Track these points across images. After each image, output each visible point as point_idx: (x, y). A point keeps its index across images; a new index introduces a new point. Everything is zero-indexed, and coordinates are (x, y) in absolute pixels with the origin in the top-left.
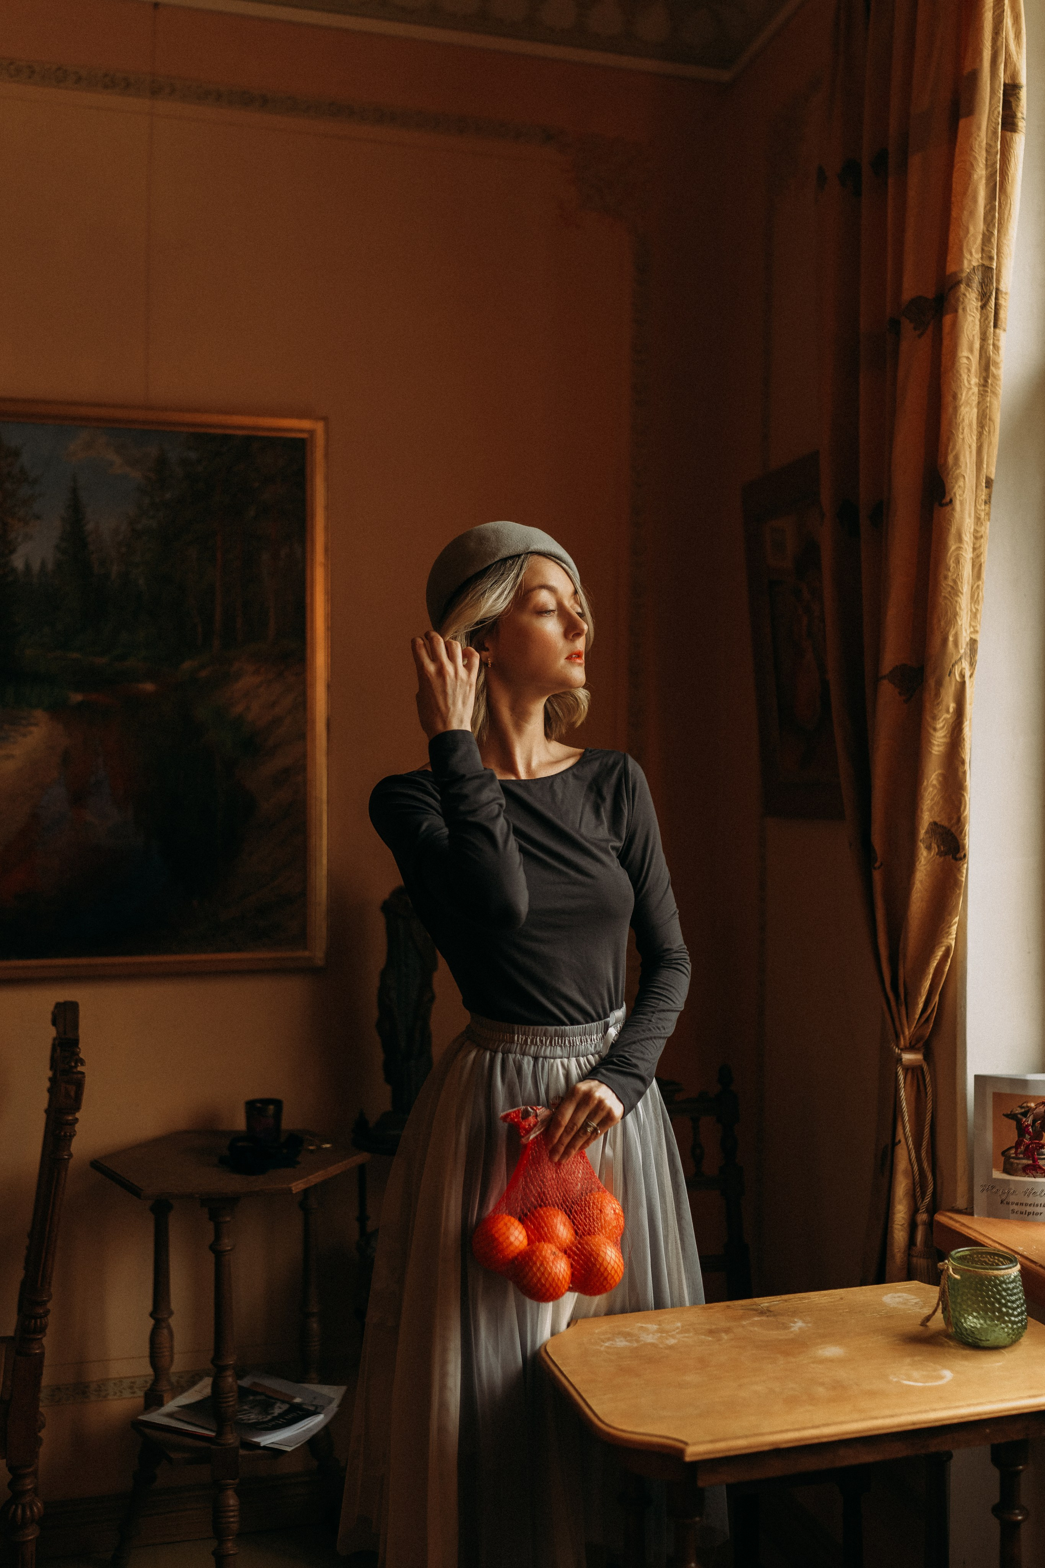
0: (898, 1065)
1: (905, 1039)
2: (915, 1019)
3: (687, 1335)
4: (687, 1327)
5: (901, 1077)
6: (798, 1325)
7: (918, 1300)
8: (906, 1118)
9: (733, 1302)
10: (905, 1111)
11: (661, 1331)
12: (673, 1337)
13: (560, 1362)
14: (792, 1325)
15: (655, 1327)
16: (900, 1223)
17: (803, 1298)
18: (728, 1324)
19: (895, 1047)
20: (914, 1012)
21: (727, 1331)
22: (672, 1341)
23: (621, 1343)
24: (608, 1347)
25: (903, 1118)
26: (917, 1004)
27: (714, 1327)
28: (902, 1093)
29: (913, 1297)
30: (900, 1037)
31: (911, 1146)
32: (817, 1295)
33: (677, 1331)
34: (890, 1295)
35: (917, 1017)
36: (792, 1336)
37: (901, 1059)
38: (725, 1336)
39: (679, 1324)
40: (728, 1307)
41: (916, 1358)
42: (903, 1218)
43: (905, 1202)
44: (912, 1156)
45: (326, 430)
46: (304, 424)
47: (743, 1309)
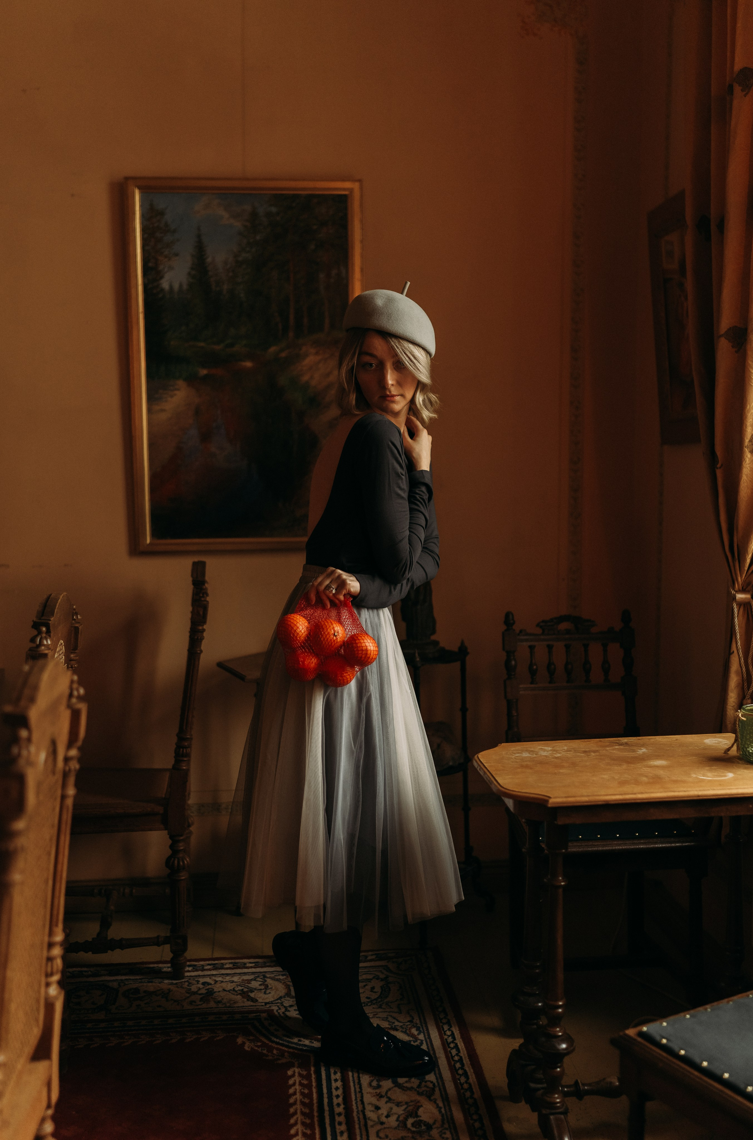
0: (734, 602)
1: (738, 585)
2: (744, 570)
3: (569, 753)
4: (570, 749)
6: (641, 751)
10: (737, 632)
11: (553, 750)
12: (559, 753)
14: (638, 750)
15: (549, 748)
16: (731, 705)
17: (651, 739)
18: (597, 748)
19: (732, 590)
20: (744, 566)
21: (594, 752)
22: (557, 755)
23: (525, 755)
24: (516, 757)
25: (736, 637)
26: (745, 560)
27: (587, 749)
28: (736, 620)
29: (726, 740)
30: (735, 583)
31: (741, 655)
33: (563, 750)
34: (709, 738)
35: (746, 569)
36: (637, 755)
37: (736, 598)
38: (593, 754)
40: (601, 741)
42: (734, 702)
43: (735, 692)
44: (742, 662)
45: (361, 188)
46: (348, 185)
47: (610, 742)
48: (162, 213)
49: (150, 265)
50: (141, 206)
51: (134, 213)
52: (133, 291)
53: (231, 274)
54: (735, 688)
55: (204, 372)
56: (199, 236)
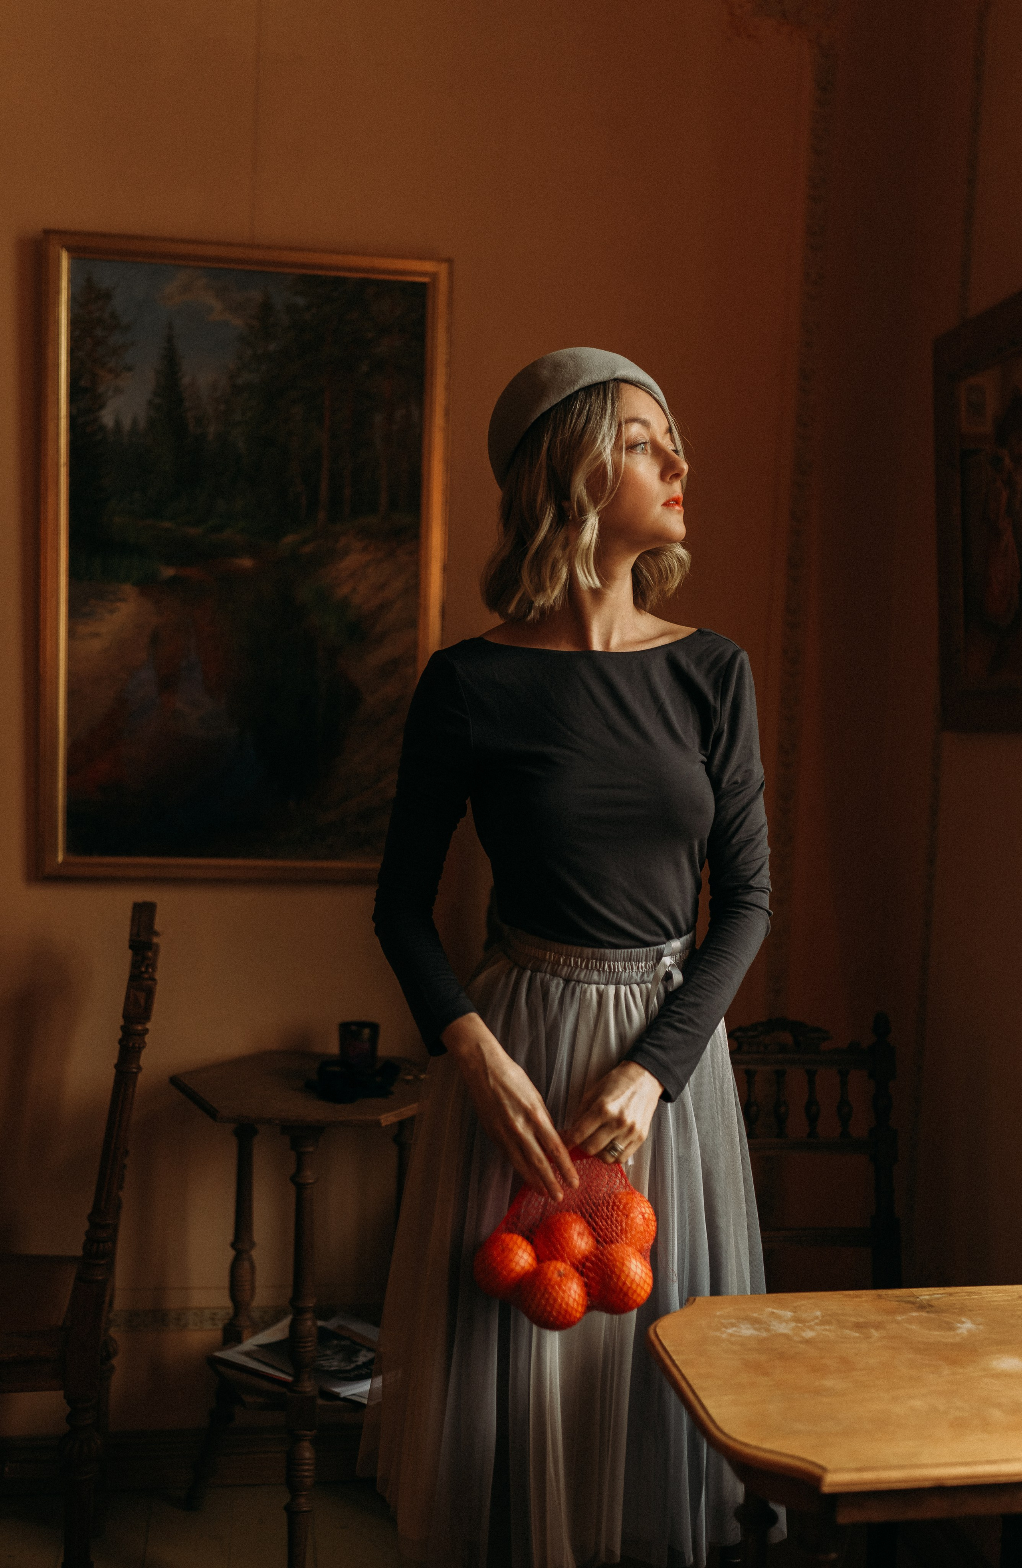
3: (827, 1327)
4: (829, 1317)
6: (966, 1327)
9: (886, 1290)
11: (797, 1320)
12: (811, 1328)
13: (672, 1348)
14: (959, 1325)
15: (789, 1314)
17: (971, 1291)
18: (879, 1318)
21: (878, 1326)
22: (809, 1334)
23: (747, 1331)
24: (731, 1335)
27: (861, 1320)
32: (990, 1290)
33: (816, 1321)
36: (958, 1340)
38: (875, 1333)
39: (818, 1313)
40: (879, 1296)
45: (451, 274)
46: (428, 266)
47: (898, 1301)
48: (107, 296)
49: (83, 383)
50: (71, 281)
51: (58, 293)
52: (51, 426)
53: (222, 407)
55: (169, 572)
56: (170, 339)
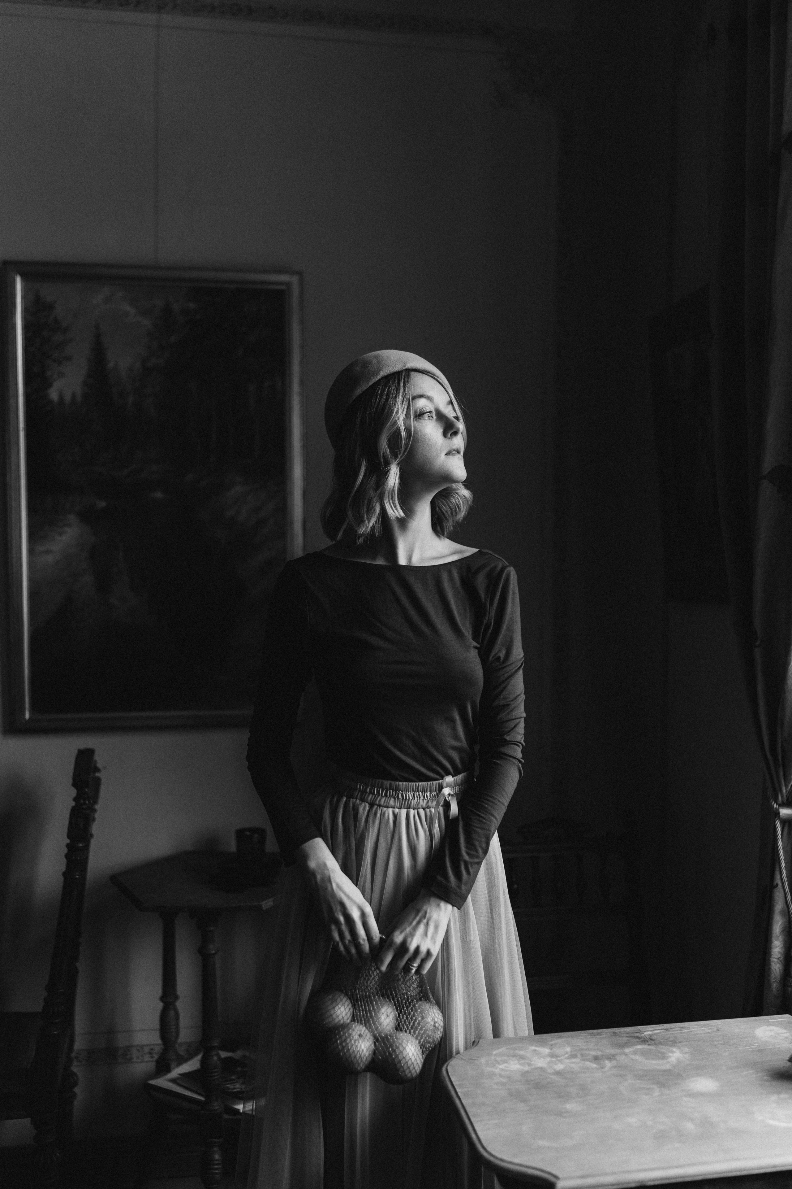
0: (776, 819)
1: (782, 797)
3: (574, 1060)
4: (576, 1052)
5: (779, 829)
6: (676, 1055)
7: (788, 1034)
8: (783, 865)
9: (619, 1028)
10: (782, 859)
11: (552, 1055)
12: (562, 1062)
13: (458, 1083)
14: (670, 1054)
15: (547, 1051)
16: (776, 957)
17: (683, 1028)
18: (612, 1051)
19: (774, 803)
21: (611, 1058)
22: (559, 1067)
24: (502, 1070)
25: (780, 865)
27: (599, 1053)
28: (780, 843)
29: (784, 1031)
30: (779, 794)
31: (787, 890)
32: (697, 1025)
33: (566, 1056)
34: (762, 1028)
36: (668, 1067)
37: (779, 813)
38: (608, 1064)
39: (568, 1049)
40: (615, 1033)
41: (783, 1096)
42: (780, 953)
43: (781, 938)
44: (788, 898)
45: (301, 283)
46: (284, 278)
47: (628, 1037)
48: (50, 307)
50: (24, 297)
51: (14, 306)
54: (780, 934)
